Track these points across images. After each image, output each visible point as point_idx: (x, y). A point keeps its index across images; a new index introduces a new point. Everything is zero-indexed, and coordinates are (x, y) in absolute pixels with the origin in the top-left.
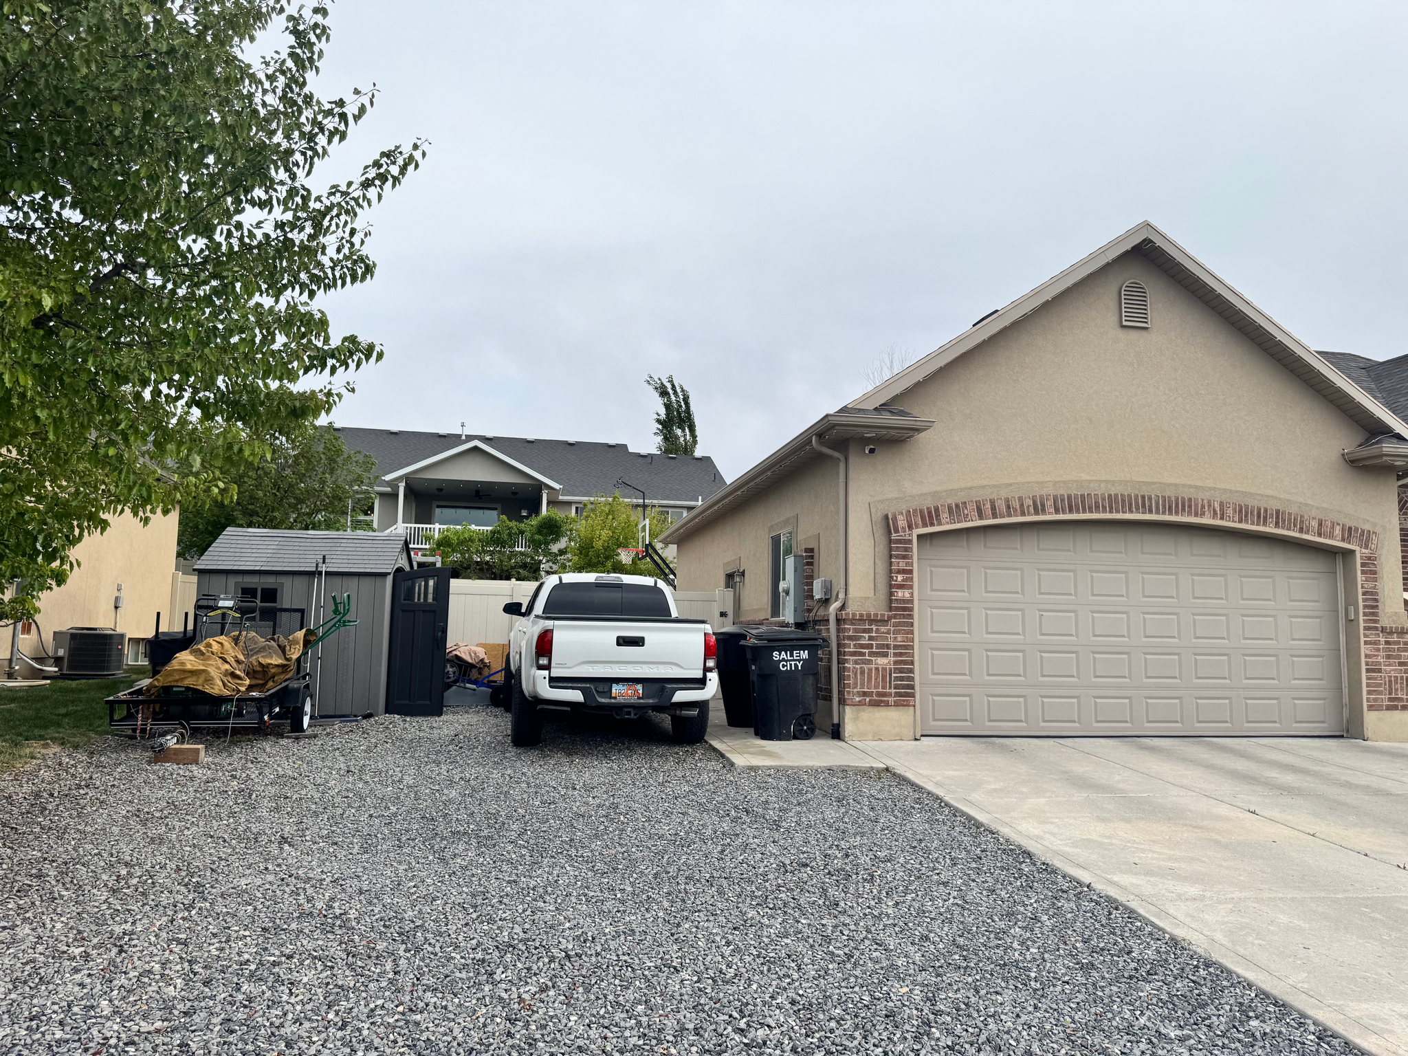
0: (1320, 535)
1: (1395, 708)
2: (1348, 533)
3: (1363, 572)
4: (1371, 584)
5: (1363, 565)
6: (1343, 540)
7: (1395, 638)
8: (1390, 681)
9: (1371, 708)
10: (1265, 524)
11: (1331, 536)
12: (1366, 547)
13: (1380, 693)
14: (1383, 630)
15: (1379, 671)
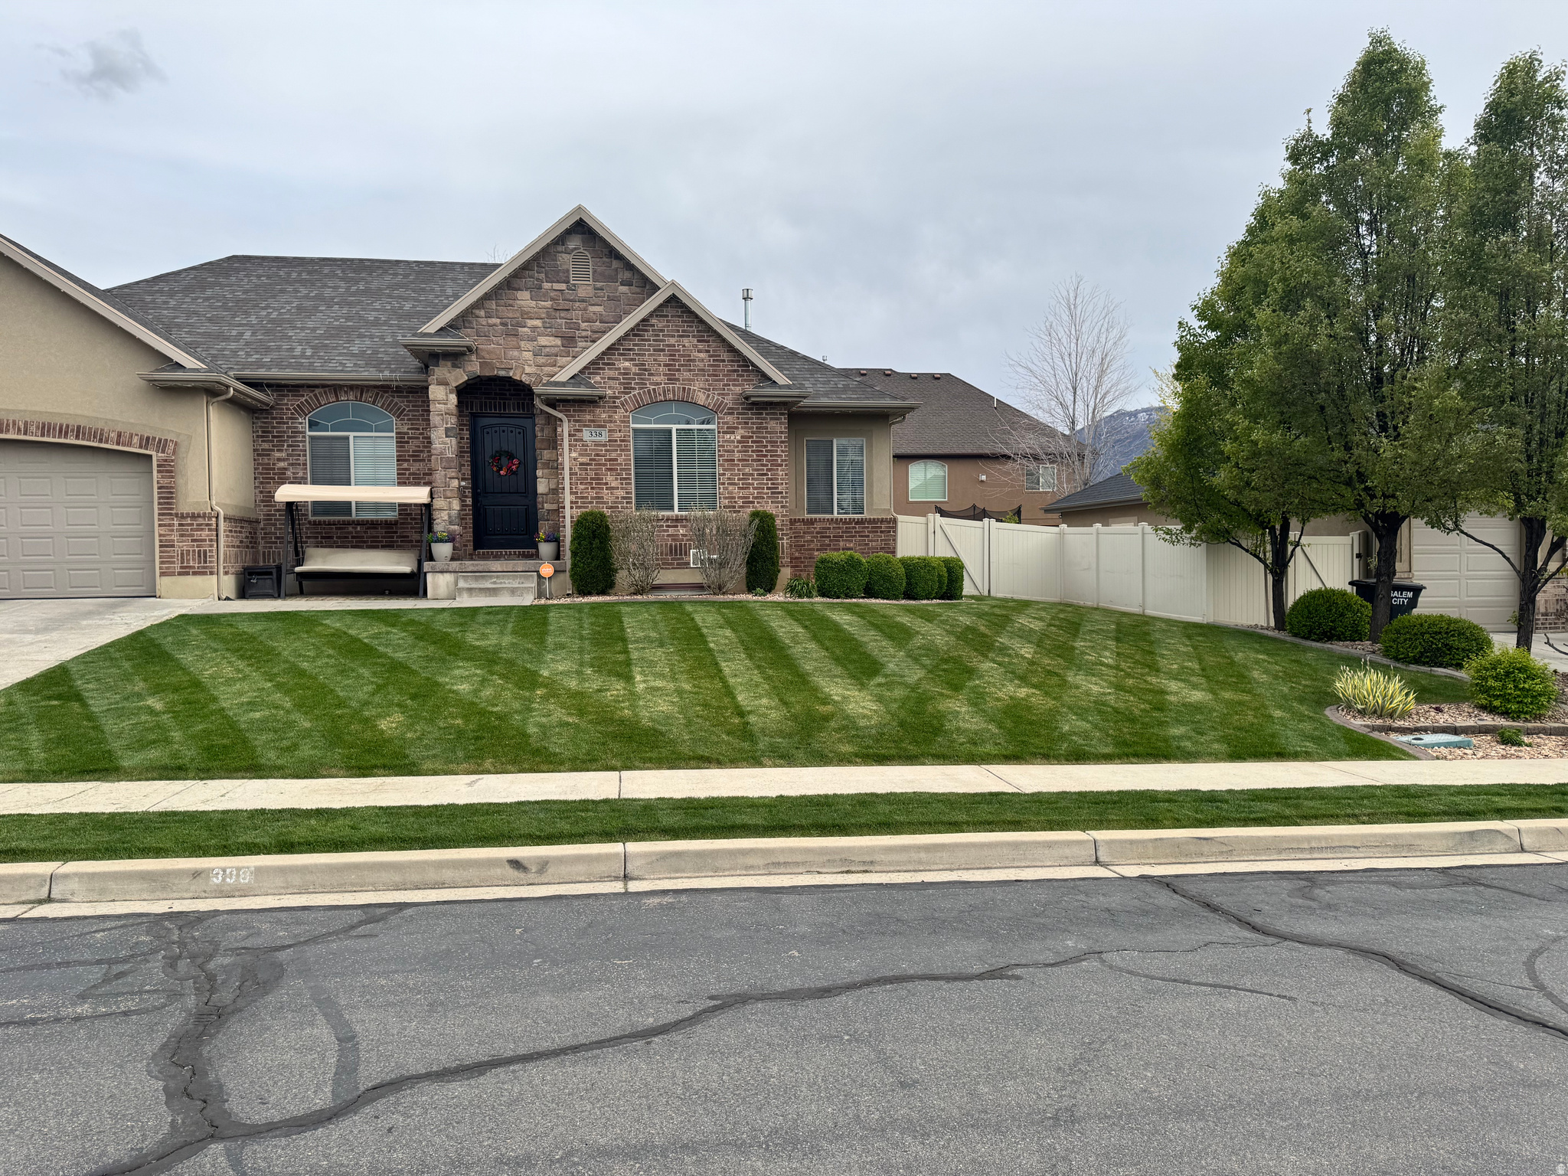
0: (118, 444)
1: (187, 574)
2: (146, 442)
3: (159, 471)
4: (166, 481)
5: (158, 466)
6: (141, 447)
7: (189, 521)
8: (182, 554)
9: (162, 574)
10: (66, 437)
11: (130, 444)
12: (163, 452)
13: (174, 563)
14: (177, 515)
15: (173, 546)
